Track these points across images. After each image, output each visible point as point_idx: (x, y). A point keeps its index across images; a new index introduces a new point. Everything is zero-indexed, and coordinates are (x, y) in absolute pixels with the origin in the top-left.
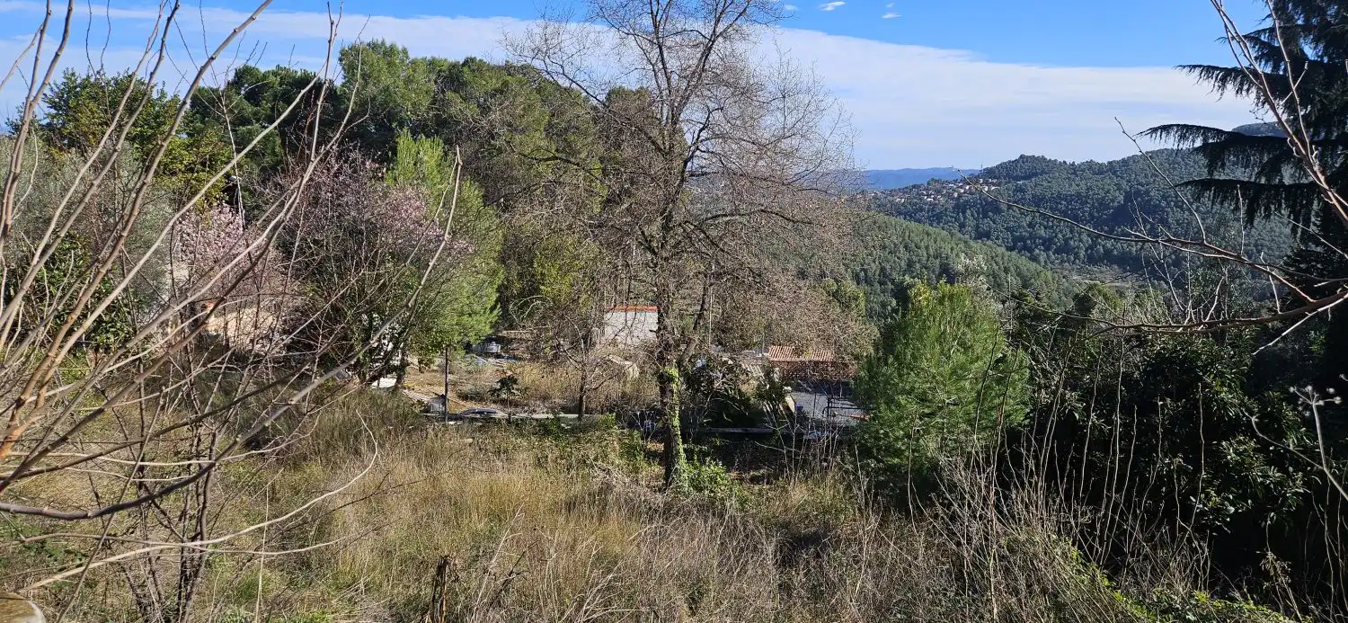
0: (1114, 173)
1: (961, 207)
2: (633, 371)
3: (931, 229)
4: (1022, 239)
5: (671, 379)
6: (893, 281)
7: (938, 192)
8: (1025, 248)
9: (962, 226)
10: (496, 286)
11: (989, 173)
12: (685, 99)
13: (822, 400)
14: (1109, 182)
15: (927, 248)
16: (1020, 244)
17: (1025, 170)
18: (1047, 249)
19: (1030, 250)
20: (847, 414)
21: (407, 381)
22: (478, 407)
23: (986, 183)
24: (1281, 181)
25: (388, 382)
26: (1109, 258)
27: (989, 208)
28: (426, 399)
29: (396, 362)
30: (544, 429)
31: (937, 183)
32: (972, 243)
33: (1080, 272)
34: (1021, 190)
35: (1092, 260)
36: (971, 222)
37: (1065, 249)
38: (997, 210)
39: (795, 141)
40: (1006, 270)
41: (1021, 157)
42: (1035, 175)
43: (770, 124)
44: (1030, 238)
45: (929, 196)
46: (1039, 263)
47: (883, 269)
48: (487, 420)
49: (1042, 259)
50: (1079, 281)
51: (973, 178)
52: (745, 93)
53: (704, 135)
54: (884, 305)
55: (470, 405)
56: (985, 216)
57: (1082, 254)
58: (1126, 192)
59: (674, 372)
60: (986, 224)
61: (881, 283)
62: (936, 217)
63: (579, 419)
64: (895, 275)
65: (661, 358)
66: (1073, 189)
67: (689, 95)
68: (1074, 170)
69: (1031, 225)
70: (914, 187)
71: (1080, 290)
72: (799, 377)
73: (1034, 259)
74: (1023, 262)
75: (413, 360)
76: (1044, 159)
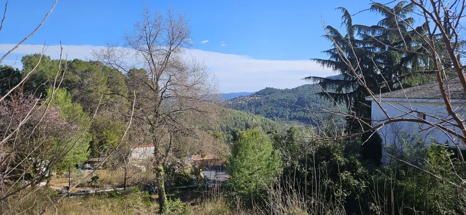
0: (294, 92)
1: (250, 104)
2: (144, 169)
3: (241, 112)
4: (269, 114)
5: (160, 171)
6: (231, 130)
7: (242, 100)
8: (270, 116)
9: (251, 110)
10: (89, 142)
11: (257, 93)
12: (161, 72)
13: (213, 173)
14: (293, 95)
15: (241, 118)
16: (269, 115)
17: (268, 92)
18: (277, 116)
19: (272, 117)
20: (223, 177)
21: (51, 183)
22: (82, 190)
23: (257, 96)
24: (342, 92)
25: (43, 184)
26: (295, 118)
27: (258, 104)
28: (60, 189)
29: (47, 175)
30: (111, 195)
31: (241, 97)
32: (254, 116)
33: (287, 123)
34: (267, 98)
35: (290, 119)
36: (253, 109)
37: (282, 116)
38: (261, 105)
39: (199, 85)
40: (266, 124)
41: (267, 88)
42: (271, 93)
43: (190, 80)
44: (272, 113)
45: (240, 101)
46: (275, 121)
47: (227, 127)
48: (87, 195)
49: (276, 120)
50: (287, 126)
51: (252, 95)
52: (182, 70)
53: (168, 84)
54: (228, 138)
55: (79, 189)
56: (257, 107)
57: (287, 117)
58: (298, 98)
59: (161, 168)
60: (258, 109)
61: (227, 131)
62: (242, 108)
63: (124, 189)
64: (231, 128)
65: (158, 163)
66: (283, 97)
67: (163, 71)
68: (283, 92)
69: (271, 109)
70: (235, 98)
71: (288, 129)
72: (205, 165)
73: (273, 120)
74: (271, 121)
75: (54, 173)
76: (273, 88)
